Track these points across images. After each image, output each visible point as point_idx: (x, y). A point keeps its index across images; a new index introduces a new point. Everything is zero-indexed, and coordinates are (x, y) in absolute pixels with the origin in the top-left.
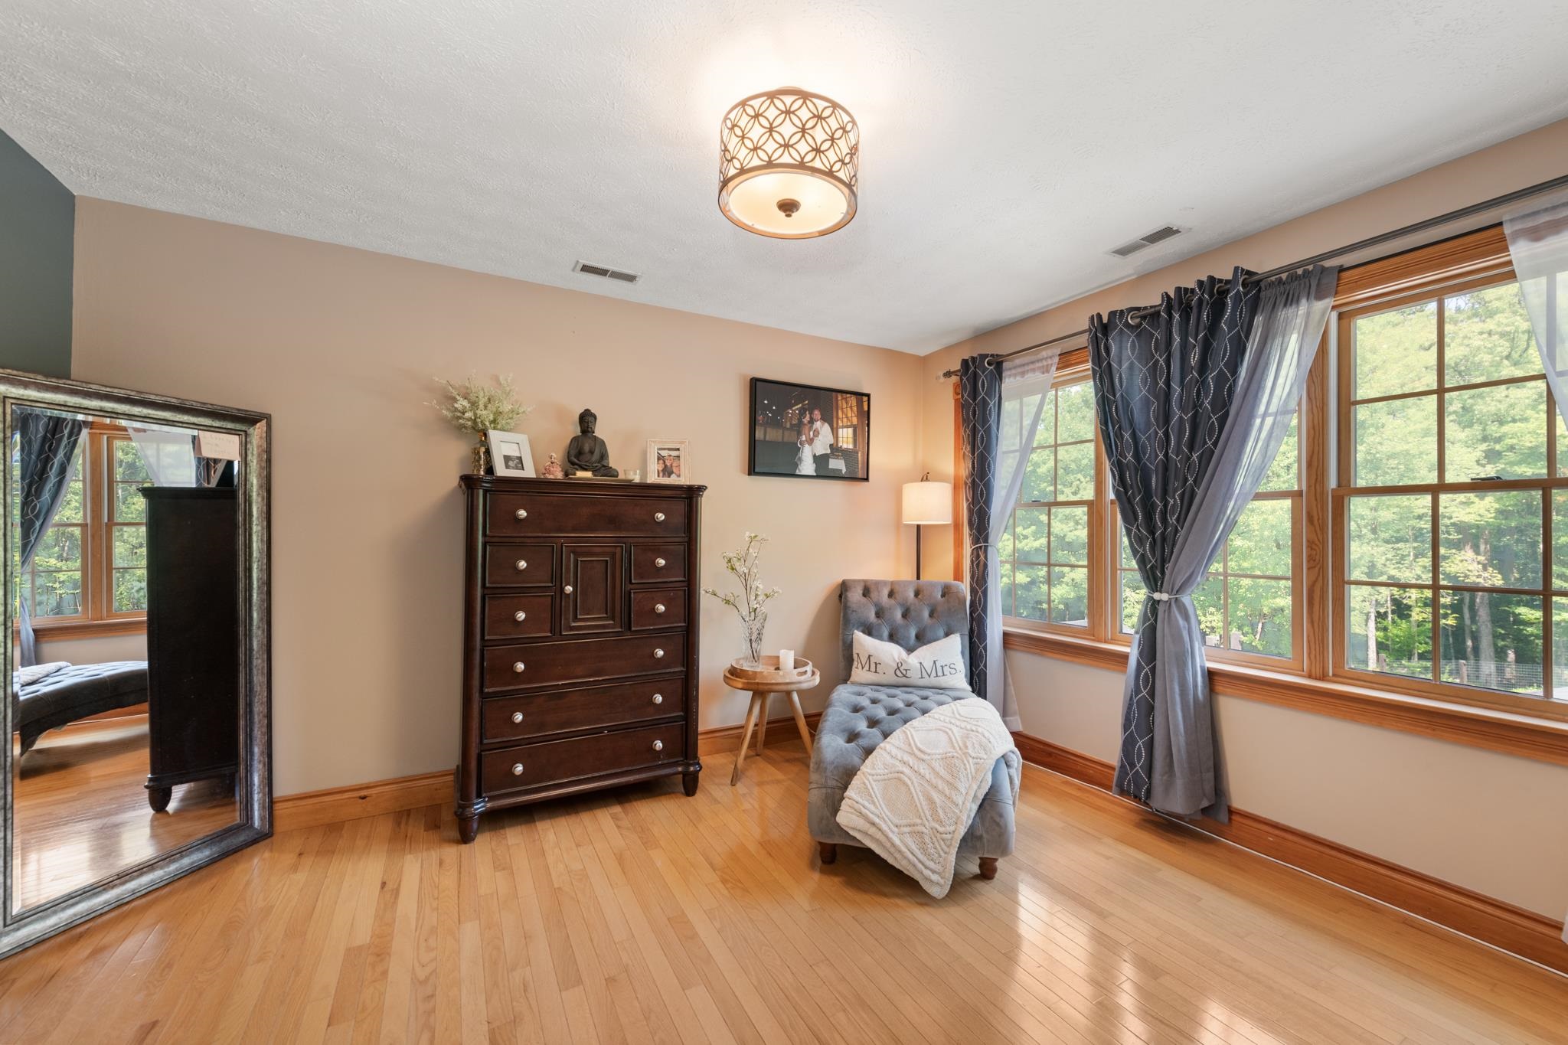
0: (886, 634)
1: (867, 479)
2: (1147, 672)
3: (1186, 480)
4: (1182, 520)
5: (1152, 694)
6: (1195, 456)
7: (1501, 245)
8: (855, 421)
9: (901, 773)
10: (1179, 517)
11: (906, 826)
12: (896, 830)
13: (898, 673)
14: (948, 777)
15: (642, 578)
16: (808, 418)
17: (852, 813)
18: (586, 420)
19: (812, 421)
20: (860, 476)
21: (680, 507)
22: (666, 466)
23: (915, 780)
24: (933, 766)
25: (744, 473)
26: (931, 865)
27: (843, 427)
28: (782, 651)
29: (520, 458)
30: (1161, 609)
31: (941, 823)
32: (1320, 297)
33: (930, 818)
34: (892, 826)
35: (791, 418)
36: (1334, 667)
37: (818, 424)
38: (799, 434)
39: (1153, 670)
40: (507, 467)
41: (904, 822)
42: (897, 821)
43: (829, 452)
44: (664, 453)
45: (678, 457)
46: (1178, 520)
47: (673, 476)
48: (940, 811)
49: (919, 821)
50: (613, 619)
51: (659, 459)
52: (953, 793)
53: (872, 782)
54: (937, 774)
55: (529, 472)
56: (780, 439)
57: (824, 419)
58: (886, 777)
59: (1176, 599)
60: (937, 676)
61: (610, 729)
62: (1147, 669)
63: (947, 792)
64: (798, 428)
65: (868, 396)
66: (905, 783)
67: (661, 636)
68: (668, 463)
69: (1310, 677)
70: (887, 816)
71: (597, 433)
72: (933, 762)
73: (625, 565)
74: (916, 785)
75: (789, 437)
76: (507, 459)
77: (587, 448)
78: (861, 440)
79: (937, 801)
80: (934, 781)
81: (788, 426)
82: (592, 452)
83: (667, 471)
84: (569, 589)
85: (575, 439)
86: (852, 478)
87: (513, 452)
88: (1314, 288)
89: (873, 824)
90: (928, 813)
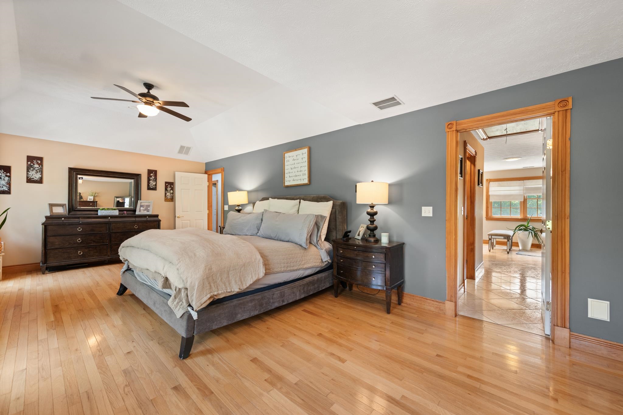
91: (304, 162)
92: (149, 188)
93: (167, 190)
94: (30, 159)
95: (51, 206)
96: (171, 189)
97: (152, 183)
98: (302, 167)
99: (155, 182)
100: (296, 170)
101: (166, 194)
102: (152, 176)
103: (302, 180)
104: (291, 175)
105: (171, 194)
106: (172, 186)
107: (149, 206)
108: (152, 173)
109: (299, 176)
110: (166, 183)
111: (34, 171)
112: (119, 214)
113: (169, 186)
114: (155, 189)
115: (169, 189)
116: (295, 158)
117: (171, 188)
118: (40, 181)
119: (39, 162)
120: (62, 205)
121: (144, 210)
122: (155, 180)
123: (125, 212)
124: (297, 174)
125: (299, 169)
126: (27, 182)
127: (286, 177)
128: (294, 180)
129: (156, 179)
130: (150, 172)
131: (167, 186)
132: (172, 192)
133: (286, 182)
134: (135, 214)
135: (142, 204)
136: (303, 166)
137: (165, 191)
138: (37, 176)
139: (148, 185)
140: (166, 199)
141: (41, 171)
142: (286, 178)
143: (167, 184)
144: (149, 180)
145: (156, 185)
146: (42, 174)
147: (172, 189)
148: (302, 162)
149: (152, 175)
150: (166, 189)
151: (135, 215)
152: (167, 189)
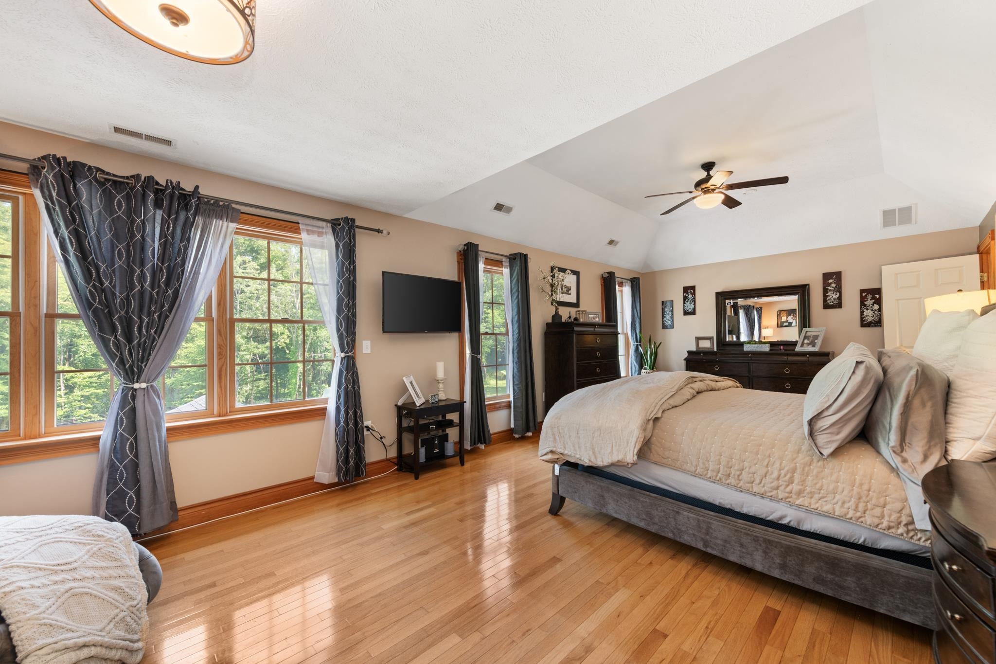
2: (131, 441)
3: (163, 306)
4: (158, 332)
5: (136, 456)
6: (170, 292)
7: (297, 231)
9: (71, 589)
10: (156, 330)
11: (109, 624)
12: (103, 634)
14: (114, 564)
17: (55, 657)
23: (90, 585)
24: (91, 566)
30: (140, 395)
31: (132, 599)
32: (232, 221)
33: (123, 602)
34: (100, 633)
36: (230, 407)
39: (136, 439)
41: (106, 621)
42: (100, 627)
46: (155, 332)
48: (127, 590)
49: (118, 610)
52: (127, 570)
53: (52, 617)
54: (102, 568)
58: (57, 604)
59: (151, 385)
62: (131, 439)
63: (122, 573)
66: (82, 594)
69: (220, 416)
70: (90, 629)
72: (87, 563)
74: (94, 587)
79: (121, 584)
80: (105, 574)
88: (230, 216)
89: (85, 646)
90: (119, 598)
92: (826, 306)
93: (865, 305)
94: (686, 289)
95: (698, 339)
96: (874, 303)
97: (833, 296)
99: (838, 293)
101: (862, 313)
102: (831, 283)
105: (876, 312)
106: (877, 296)
107: (816, 337)
108: (832, 278)
110: (862, 291)
111: (689, 302)
112: (771, 350)
113: (870, 296)
114: (839, 305)
115: (869, 302)
117: (873, 301)
118: (693, 313)
119: (692, 291)
120: (710, 339)
121: (808, 344)
122: (839, 289)
123: (782, 347)
126: (684, 315)
129: (841, 287)
130: (827, 276)
131: (866, 296)
132: (876, 307)
134: (794, 350)
135: (809, 334)
137: (861, 307)
138: (690, 307)
139: (825, 300)
140: (864, 324)
141: (694, 301)
143: (864, 294)
144: (825, 291)
145: (840, 298)
146: (695, 305)
147: (879, 302)
149: (831, 281)
150: (863, 304)
151: (793, 352)
152: (866, 303)
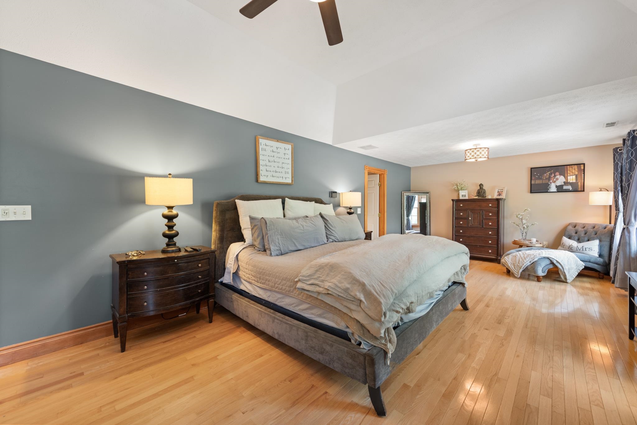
0: (577, 238)
1: (584, 191)
8: (576, 173)
9: (517, 255)
12: (510, 264)
13: (569, 248)
15: (486, 217)
16: (553, 175)
18: (481, 185)
19: (555, 176)
20: (579, 190)
21: (496, 203)
22: (499, 194)
24: (525, 255)
25: (529, 193)
26: (516, 271)
27: (570, 176)
28: (532, 239)
29: (465, 195)
31: (519, 264)
35: (546, 176)
37: (558, 177)
38: (549, 180)
40: (462, 197)
42: (511, 262)
43: (563, 184)
44: (499, 191)
45: (503, 191)
47: (501, 196)
48: (520, 262)
49: (515, 263)
50: (480, 225)
51: (498, 192)
52: (525, 260)
55: (467, 198)
56: (541, 183)
57: (560, 174)
60: (583, 250)
61: (479, 246)
63: (523, 260)
64: (549, 179)
65: (584, 164)
66: (516, 257)
67: (491, 229)
68: (500, 193)
71: (484, 188)
73: (482, 214)
75: (547, 181)
76: (462, 195)
77: (480, 191)
78: (580, 179)
79: (520, 260)
80: (522, 257)
81: (545, 178)
82: (481, 192)
83: (499, 195)
84: (470, 219)
85: (478, 190)
86: (575, 190)
87: (464, 194)
91: (286, 159)
98: (284, 163)
100: (276, 165)
103: (284, 178)
104: (268, 168)
109: (279, 172)
116: (275, 150)
124: (278, 170)
125: (280, 165)
127: (262, 170)
128: (273, 176)
133: (261, 177)
136: (286, 163)
142: (261, 172)
148: (284, 158)
